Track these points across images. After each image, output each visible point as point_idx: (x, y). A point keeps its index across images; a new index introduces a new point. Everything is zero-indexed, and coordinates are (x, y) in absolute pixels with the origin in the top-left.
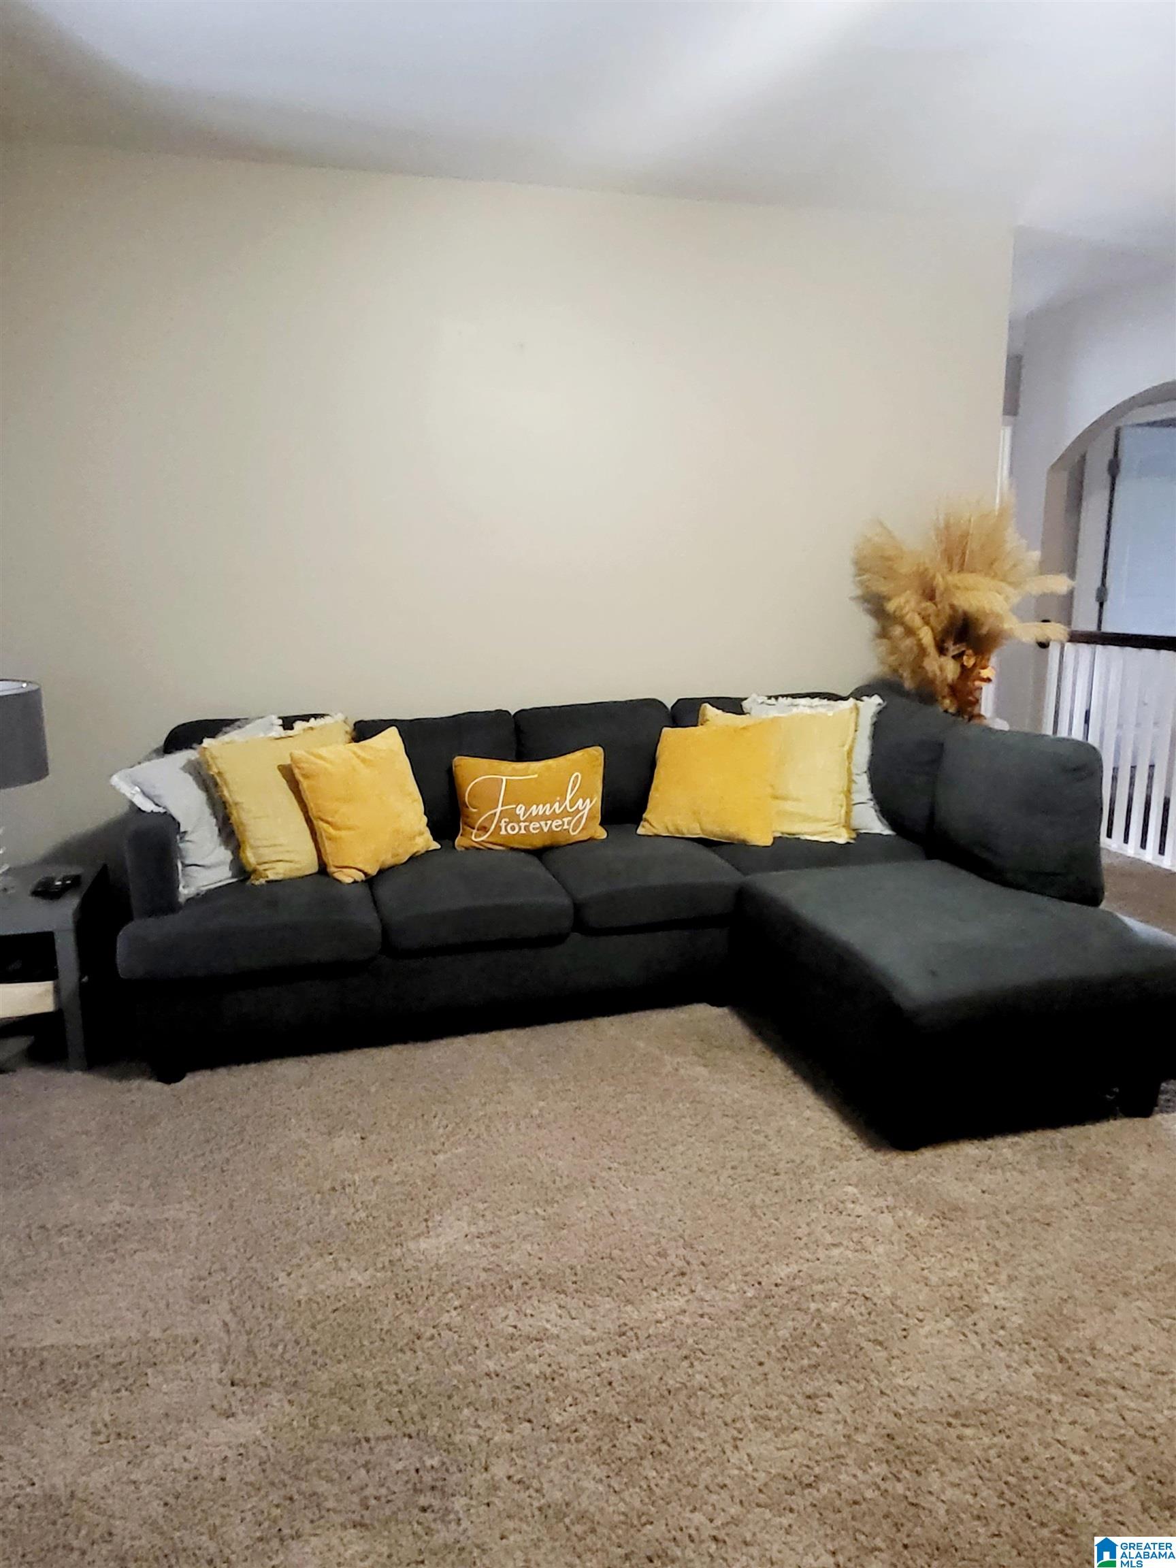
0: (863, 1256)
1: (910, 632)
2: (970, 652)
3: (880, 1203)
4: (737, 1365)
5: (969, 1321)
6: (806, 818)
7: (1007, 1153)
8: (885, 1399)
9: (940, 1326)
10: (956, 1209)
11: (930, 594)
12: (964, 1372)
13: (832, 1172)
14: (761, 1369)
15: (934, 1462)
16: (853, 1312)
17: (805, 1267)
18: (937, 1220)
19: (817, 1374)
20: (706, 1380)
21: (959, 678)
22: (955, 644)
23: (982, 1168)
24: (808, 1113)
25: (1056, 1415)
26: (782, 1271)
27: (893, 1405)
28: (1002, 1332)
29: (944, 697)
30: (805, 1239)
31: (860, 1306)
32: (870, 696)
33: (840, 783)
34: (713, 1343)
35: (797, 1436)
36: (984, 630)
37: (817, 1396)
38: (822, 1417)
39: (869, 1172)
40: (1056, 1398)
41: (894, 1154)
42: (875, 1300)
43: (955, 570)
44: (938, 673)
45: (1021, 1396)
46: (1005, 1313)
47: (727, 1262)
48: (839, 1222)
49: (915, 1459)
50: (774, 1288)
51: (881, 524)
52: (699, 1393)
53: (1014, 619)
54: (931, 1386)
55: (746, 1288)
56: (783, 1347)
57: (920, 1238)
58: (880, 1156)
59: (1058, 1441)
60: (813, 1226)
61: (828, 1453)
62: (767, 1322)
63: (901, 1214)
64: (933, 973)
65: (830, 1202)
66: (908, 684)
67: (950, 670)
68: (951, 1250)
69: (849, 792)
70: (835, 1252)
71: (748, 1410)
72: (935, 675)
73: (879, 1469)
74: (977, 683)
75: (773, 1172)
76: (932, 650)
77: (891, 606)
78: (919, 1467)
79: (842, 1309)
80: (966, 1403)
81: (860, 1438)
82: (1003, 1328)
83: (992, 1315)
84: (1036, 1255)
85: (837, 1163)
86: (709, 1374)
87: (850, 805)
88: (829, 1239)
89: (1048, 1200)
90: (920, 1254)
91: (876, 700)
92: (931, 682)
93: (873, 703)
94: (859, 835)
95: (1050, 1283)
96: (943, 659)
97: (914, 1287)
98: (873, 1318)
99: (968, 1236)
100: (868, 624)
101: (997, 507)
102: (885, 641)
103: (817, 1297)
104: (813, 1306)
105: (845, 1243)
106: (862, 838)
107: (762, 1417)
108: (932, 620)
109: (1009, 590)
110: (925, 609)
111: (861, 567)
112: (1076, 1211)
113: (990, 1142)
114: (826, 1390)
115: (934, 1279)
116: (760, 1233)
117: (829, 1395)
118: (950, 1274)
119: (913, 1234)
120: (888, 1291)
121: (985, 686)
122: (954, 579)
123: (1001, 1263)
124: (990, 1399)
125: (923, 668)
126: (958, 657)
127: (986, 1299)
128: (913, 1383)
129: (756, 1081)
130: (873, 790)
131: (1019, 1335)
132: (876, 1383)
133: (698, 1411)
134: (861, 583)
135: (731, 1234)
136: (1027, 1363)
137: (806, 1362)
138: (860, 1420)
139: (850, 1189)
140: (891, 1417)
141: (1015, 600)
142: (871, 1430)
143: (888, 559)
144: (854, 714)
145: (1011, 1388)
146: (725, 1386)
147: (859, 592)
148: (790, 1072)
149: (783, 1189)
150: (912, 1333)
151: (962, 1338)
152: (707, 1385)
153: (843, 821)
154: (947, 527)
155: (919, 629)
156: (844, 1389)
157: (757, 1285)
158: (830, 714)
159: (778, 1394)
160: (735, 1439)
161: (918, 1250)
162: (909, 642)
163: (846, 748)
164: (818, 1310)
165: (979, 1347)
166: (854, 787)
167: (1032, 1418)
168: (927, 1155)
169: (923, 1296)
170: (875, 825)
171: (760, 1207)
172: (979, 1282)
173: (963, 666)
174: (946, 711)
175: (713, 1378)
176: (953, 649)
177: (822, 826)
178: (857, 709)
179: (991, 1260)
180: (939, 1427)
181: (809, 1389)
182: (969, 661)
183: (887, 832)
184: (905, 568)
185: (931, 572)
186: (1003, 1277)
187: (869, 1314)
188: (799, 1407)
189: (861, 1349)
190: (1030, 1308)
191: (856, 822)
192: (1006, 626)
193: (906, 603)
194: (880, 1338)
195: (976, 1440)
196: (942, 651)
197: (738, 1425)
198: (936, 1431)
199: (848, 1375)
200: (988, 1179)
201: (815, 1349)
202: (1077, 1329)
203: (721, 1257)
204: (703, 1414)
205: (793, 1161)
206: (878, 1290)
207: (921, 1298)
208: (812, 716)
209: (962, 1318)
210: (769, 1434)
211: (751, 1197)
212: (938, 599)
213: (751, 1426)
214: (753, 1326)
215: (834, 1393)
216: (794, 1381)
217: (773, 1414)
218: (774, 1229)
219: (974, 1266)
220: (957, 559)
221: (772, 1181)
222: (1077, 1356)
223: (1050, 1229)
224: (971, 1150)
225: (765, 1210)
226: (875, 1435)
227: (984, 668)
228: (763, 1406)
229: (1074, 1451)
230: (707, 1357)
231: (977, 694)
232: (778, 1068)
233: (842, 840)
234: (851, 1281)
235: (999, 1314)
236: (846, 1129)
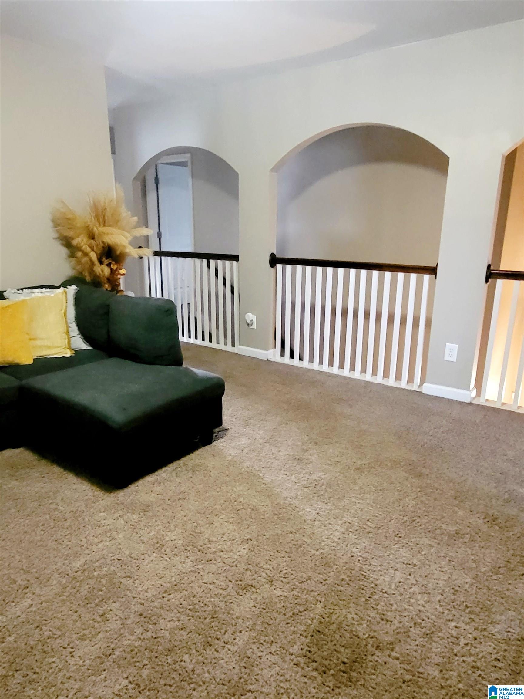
0: (113, 541)
1: (86, 254)
2: (113, 262)
3: (117, 515)
4: (65, 617)
5: (163, 550)
6: (49, 347)
7: (164, 475)
8: (135, 600)
9: (152, 558)
10: (149, 506)
11: (92, 237)
12: (164, 572)
13: (92, 510)
14: (77, 614)
15: (161, 616)
16: (114, 568)
17: (88, 558)
18: (141, 514)
19: (104, 604)
20: (50, 633)
21: (110, 274)
22: (106, 259)
23: (155, 485)
24: (74, 487)
25: (201, 573)
26: (77, 564)
27: (139, 601)
28: (176, 550)
29: (105, 284)
30: (85, 545)
31: (116, 564)
32: (70, 285)
33: (63, 329)
34: (50, 613)
35: (101, 636)
36: (118, 252)
37: (105, 613)
38: (110, 621)
39: (109, 503)
40: (200, 567)
41: (118, 492)
42: (122, 559)
43: (102, 225)
44: (101, 272)
45: (188, 572)
46: (176, 541)
47: (49, 572)
48: (99, 531)
49: (153, 618)
50: (75, 574)
51: (62, 202)
52: (48, 641)
53: (131, 248)
54: (153, 585)
55: (61, 580)
56: (85, 599)
57: (136, 524)
58: (112, 495)
59: (204, 583)
60: (88, 537)
61: (116, 636)
62: (75, 591)
63: (126, 517)
64: (124, 409)
65: (94, 524)
66: (88, 279)
67: (107, 271)
68: (150, 524)
69: (68, 332)
70: (101, 546)
71: (75, 636)
72: (100, 274)
73: (139, 631)
74: (119, 276)
75: (63, 520)
76: (97, 262)
77: (75, 242)
78: (155, 621)
79: (109, 568)
80: (168, 585)
81: (129, 622)
82: (176, 548)
83: (170, 544)
84: (182, 513)
85: (93, 505)
86: (51, 629)
87: (69, 339)
88: (96, 540)
89: (183, 489)
90: (138, 530)
91: (74, 287)
92: (99, 277)
93: (72, 289)
94: (76, 351)
95: (190, 522)
96: (102, 266)
97: (137, 546)
98: (123, 567)
99: (155, 516)
100: (64, 251)
101: (115, 197)
102: (75, 259)
103: (96, 569)
104: (96, 574)
105: (104, 539)
106: (78, 352)
107: (82, 636)
108: (95, 249)
109: (127, 234)
110: (91, 244)
111: (56, 223)
112: (193, 490)
113: (156, 473)
114: (109, 608)
115: (145, 539)
116: (63, 551)
117: (111, 610)
118: (152, 534)
119: (133, 524)
120: (127, 552)
121: (122, 277)
122: (102, 229)
123: (170, 522)
124: (177, 579)
125: (94, 271)
126: (109, 265)
127: (167, 539)
128: (145, 587)
129: (46, 479)
130: (79, 329)
131: (183, 547)
132: (130, 595)
133: (49, 649)
134: (58, 231)
135: (49, 557)
136: (187, 557)
137: (97, 601)
138: (126, 614)
139: (102, 514)
140: (139, 606)
141: (130, 238)
142: (132, 616)
143: (69, 219)
144: (65, 294)
145: (184, 571)
146: (61, 630)
147: (56, 235)
148: (62, 470)
149: (70, 526)
150: (141, 566)
151: (162, 559)
152: (51, 635)
153: (67, 346)
154: (94, 204)
155: (90, 252)
156: (117, 604)
157: (67, 576)
158: (52, 295)
159: (87, 621)
160: (71, 653)
161: (137, 530)
162: (85, 259)
163: (63, 311)
164: (99, 575)
165: (168, 559)
166: (70, 329)
167: (193, 579)
168: (132, 487)
169: (142, 547)
170: (83, 346)
171: (61, 539)
172: (164, 533)
173: (111, 269)
174: (107, 290)
175: (54, 630)
176: (106, 262)
177: (57, 350)
178: (65, 292)
179: (166, 522)
180: (159, 600)
181: (101, 612)
182: (114, 267)
183: (89, 348)
184: (79, 223)
185: (91, 226)
186: (172, 527)
187: (121, 566)
188: (99, 622)
189: (121, 583)
190: (184, 535)
191: (74, 346)
192: (127, 250)
193: (81, 241)
194: (129, 574)
195: (175, 598)
196: (101, 263)
197: (71, 646)
198: (159, 602)
199: (118, 597)
200: (158, 489)
201: (100, 593)
202: (203, 536)
203: (45, 571)
204: (52, 649)
205: (72, 511)
206: (123, 554)
207: (142, 549)
208: (44, 297)
209: (159, 551)
210: (86, 642)
211: (55, 536)
212: (96, 239)
213: (77, 643)
214: (69, 596)
215: (112, 608)
216: (94, 612)
217: (87, 632)
218: (69, 546)
219: (160, 527)
220: (101, 220)
221: (63, 525)
222: (205, 546)
223: (185, 500)
224: (150, 479)
225: (63, 539)
226: (134, 617)
227: (120, 270)
228: (81, 630)
229: (210, 584)
230: (49, 622)
231: (118, 281)
232: (57, 470)
233: (68, 355)
234: (111, 555)
235: (173, 543)
236: (94, 488)
